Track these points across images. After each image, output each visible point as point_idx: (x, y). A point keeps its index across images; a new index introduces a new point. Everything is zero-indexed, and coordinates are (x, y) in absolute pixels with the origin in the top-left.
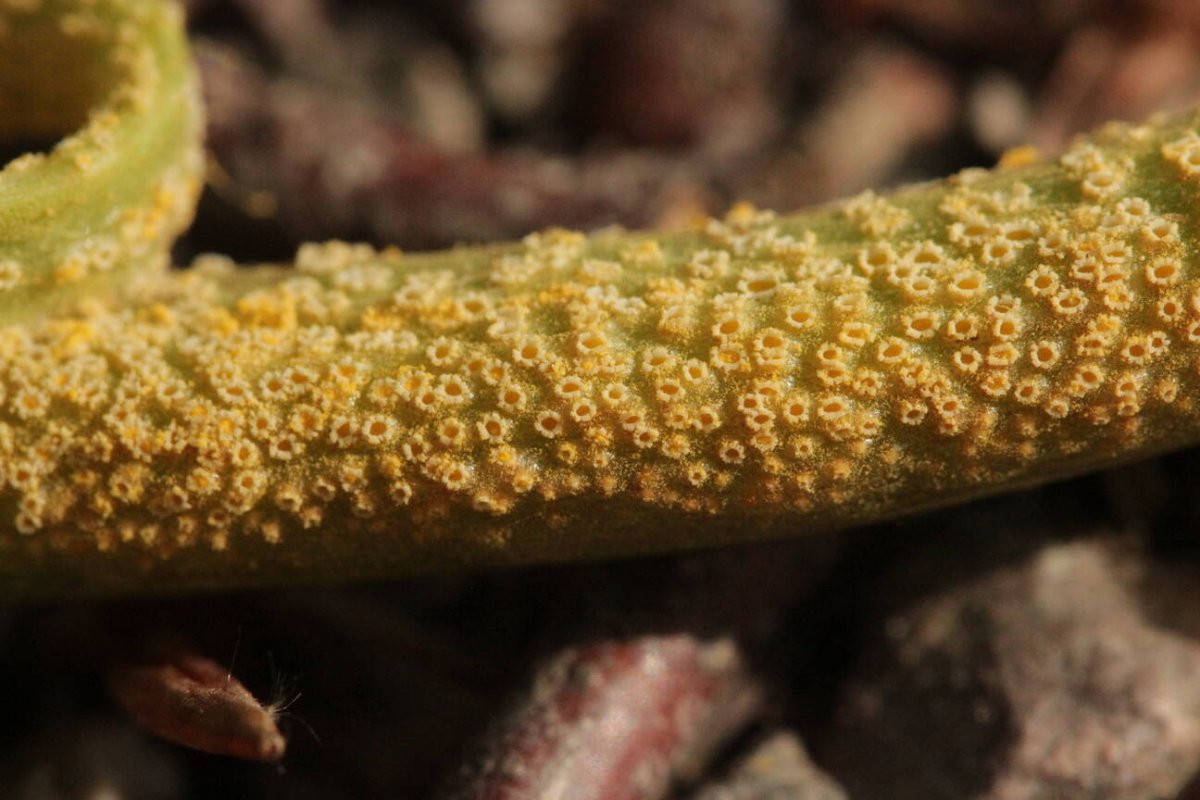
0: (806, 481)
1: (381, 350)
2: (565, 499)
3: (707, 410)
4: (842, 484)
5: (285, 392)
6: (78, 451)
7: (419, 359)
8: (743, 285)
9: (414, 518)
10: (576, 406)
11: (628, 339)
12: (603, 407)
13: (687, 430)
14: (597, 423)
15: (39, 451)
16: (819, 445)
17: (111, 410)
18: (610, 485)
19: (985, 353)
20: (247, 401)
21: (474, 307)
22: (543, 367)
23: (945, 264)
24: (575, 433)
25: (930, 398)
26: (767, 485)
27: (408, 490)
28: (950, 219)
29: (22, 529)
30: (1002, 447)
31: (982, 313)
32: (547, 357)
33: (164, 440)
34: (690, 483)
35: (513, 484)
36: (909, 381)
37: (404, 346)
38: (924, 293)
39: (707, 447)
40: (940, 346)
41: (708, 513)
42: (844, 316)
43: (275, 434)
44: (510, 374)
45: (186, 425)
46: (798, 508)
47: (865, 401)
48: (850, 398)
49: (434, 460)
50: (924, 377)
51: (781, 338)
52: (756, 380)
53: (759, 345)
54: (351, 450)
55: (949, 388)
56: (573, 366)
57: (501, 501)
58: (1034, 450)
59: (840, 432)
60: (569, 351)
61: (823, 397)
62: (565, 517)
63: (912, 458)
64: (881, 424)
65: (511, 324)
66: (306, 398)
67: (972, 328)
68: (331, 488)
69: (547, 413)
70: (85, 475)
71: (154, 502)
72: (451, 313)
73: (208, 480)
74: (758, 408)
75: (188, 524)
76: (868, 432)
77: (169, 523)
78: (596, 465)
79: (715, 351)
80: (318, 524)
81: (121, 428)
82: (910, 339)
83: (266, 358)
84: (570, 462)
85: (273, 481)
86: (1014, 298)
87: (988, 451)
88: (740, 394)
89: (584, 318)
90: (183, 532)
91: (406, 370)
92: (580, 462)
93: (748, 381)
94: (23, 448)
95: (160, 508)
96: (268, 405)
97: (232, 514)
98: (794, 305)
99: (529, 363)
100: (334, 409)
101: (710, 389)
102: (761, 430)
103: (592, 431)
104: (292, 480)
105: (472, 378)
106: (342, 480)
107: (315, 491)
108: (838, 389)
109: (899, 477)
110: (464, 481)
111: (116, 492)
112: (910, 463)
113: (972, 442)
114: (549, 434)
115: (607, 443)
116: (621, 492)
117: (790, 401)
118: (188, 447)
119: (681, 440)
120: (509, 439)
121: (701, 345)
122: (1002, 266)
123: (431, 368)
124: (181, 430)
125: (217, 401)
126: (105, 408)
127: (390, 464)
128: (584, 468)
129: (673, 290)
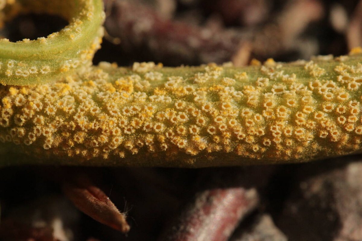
0: (288, 152)
1: (160, 102)
2: (214, 153)
3: (261, 129)
4: (299, 154)
5: (130, 113)
6: (65, 126)
7: (172, 106)
8: (273, 90)
9: (167, 154)
10: (221, 126)
11: (237, 105)
12: (229, 126)
13: (254, 135)
14: (226, 131)
15: (52, 125)
16: (294, 142)
17: (76, 115)
18: (228, 149)
19: (347, 118)
20: (118, 115)
21: (189, 90)
22: (211, 112)
23: (336, 88)
24: (219, 133)
25: (329, 131)
26: (277, 152)
27: (166, 146)
28: (338, 74)
29: (45, 148)
30: (349, 146)
31: (348, 106)
32: (212, 109)
33: (92, 125)
34: (253, 150)
35: (199, 147)
36: (323, 125)
37: (167, 101)
38: (330, 98)
39: (259, 140)
40: (334, 115)
41: (257, 159)
42: (305, 104)
43: (126, 126)
44: (201, 114)
45: (99, 121)
46: (285, 159)
47: (309, 130)
48: (305, 129)
49: (175, 138)
50: (328, 124)
51: (285, 109)
52: (276, 121)
53: (278, 110)
54: (150, 133)
55: (335, 128)
56: (220, 113)
57: (195, 152)
58: (359, 147)
59: (301, 139)
60: (219, 108)
61: (297, 128)
62: (213, 157)
63: (321, 147)
64: (313, 137)
65: (201, 97)
66: (136, 115)
67: (344, 110)
68: (142, 144)
69: (211, 127)
70: (66, 134)
71: (87, 144)
72: (182, 91)
73: (105, 139)
74: (276, 130)
75: (97, 151)
76: (310, 139)
77: (91, 150)
78: (225, 144)
79: (264, 111)
80: (137, 153)
81: (79, 121)
82: (325, 112)
83: (125, 101)
84: (217, 142)
85: (124, 140)
86: (357, 101)
87: (345, 146)
88: (271, 125)
89: (224, 97)
90: (95, 153)
91: (168, 109)
92: (220, 142)
93: (274, 121)
94: (48, 124)
95: (89, 145)
96: (124, 117)
97: (111, 149)
98: (289, 99)
99: (207, 111)
100: (145, 120)
101: (262, 123)
102: (277, 137)
103: (225, 133)
104: (130, 140)
105: (188, 113)
106: (146, 142)
107: (137, 144)
108: (301, 126)
109: (317, 152)
110: (184, 145)
111: (75, 140)
112: (320, 148)
113: (340, 144)
114: (211, 133)
115: (229, 137)
116: (232, 152)
117: (286, 129)
118: (99, 128)
119: (252, 138)
120: (199, 133)
121: (260, 109)
122: (354, 91)
123: (176, 109)
124: (97, 122)
125: (109, 114)
126: (74, 114)
127: (161, 138)
128: (221, 144)
129: (251, 90)
